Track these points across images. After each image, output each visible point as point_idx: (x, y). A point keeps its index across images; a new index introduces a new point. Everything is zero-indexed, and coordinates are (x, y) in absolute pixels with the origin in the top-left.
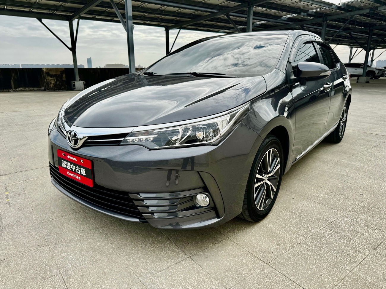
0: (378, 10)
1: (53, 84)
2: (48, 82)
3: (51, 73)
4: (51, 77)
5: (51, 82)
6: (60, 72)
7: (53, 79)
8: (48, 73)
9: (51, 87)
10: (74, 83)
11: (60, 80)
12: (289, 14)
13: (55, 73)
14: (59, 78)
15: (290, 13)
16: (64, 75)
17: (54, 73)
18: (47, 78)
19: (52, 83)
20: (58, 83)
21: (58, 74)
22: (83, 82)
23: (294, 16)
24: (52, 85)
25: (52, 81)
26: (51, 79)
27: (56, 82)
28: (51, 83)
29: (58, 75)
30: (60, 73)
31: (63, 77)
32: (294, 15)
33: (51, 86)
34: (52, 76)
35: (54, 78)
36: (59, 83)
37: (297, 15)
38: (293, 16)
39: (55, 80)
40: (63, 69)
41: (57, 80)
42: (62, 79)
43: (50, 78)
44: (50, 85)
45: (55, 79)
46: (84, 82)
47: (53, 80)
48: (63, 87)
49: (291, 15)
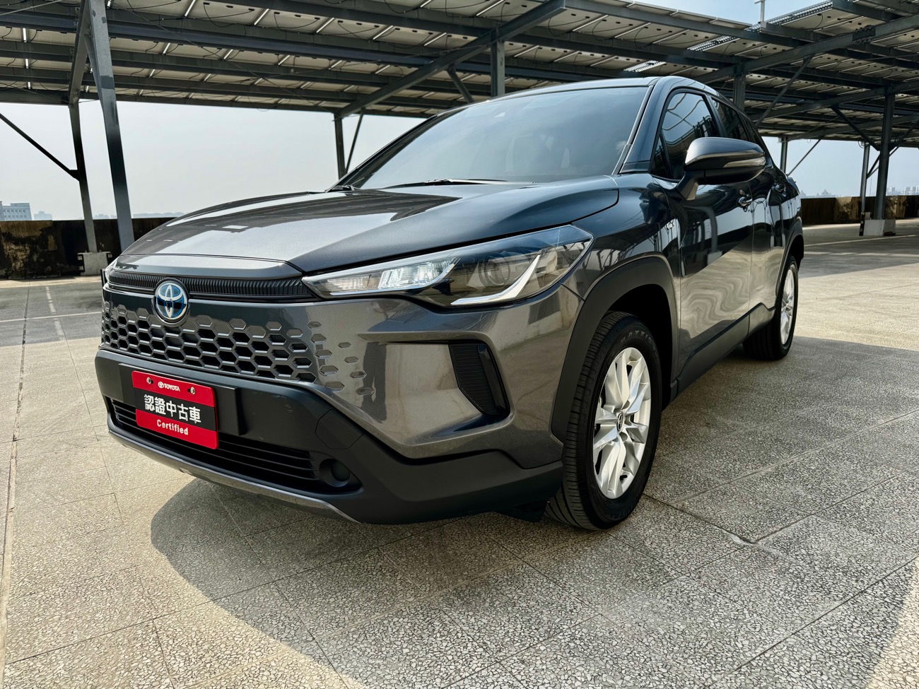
0: (874, 35)
1: (23, 260)
2: (8, 255)
3: (14, 234)
4: (16, 244)
5: (17, 256)
6: (41, 230)
7: (21, 247)
8: (9, 233)
9: (17, 268)
10: (80, 258)
11: (41, 250)
12: (639, 63)
13: (27, 234)
14: (38, 247)
15: (641, 60)
16: (51, 239)
17: (24, 234)
18: (5, 248)
19: (20, 258)
20: (35, 258)
21: (33, 236)
22: (105, 253)
23: (655, 65)
24: (19, 263)
25: (19, 253)
26: (17, 248)
27: (30, 257)
28: (15, 259)
29: (34, 239)
30: (41, 232)
31: (49, 243)
32: (653, 64)
33: (15, 267)
34: (17, 241)
35: (25, 246)
36: (38, 259)
37: (661, 63)
38: (651, 66)
39: (28, 252)
40: (49, 225)
41: (33, 251)
42: (47, 248)
43: (13, 247)
44: (13, 265)
45: (27, 248)
46: (107, 254)
47: (21, 251)
48: (49, 268)
49: (644, 64)
